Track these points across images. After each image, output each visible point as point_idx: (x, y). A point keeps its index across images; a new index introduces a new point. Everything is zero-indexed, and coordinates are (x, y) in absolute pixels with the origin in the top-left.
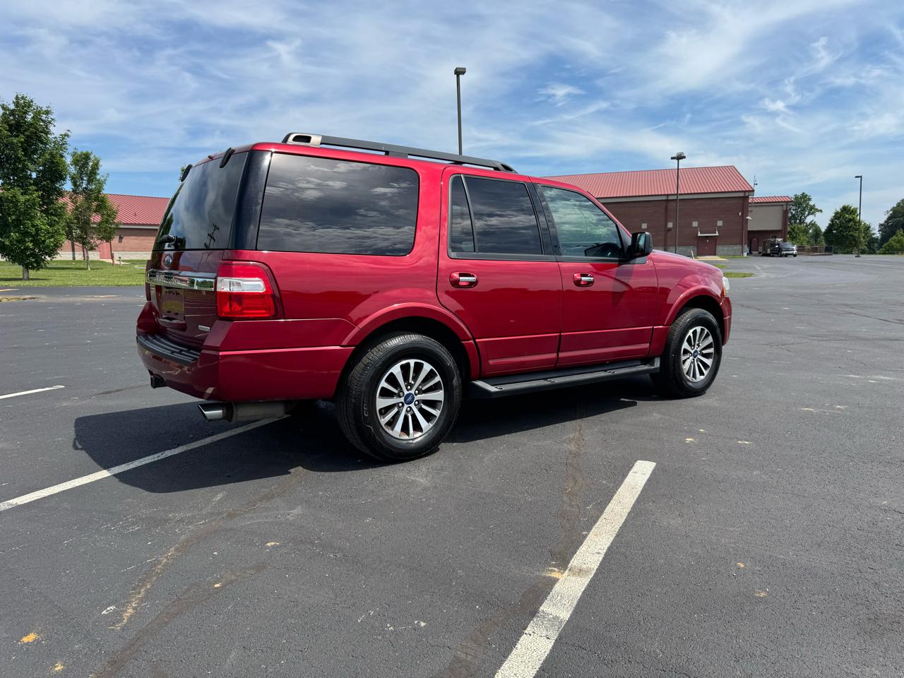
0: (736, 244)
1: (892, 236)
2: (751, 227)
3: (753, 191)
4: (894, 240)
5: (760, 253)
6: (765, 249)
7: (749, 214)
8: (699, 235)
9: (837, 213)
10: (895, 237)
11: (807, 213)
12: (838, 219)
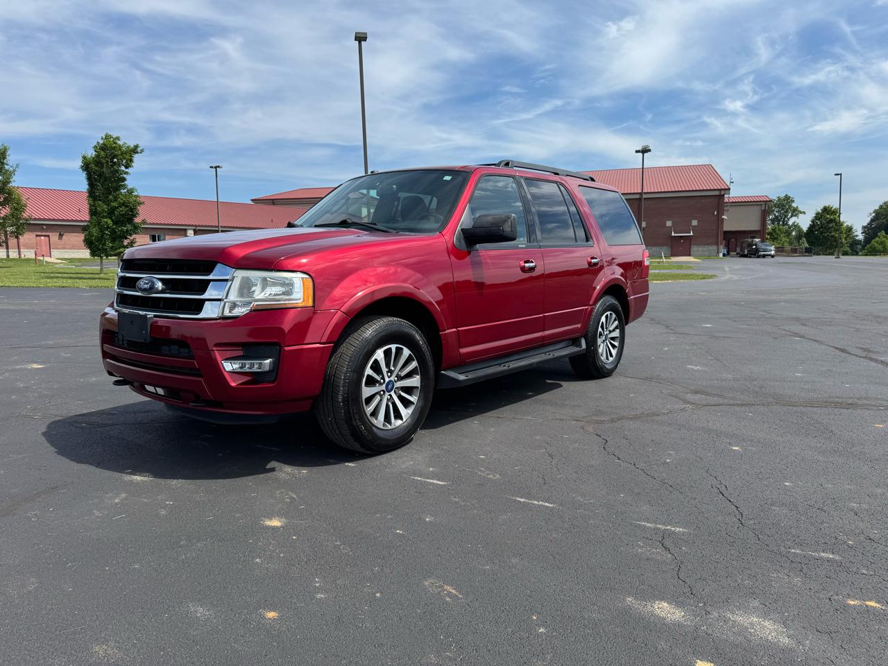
0: (711, 244)
1: (874, 238)
2: (727, 227)
3: (729, 189)
4: (877, 242)
5: (737, 254)
6: (742, 250)
7: (725, 213)
8: (673, 234)
9: (818, 214)
10: (877, 239)
11: (790, 215)
12: (819, 220)
